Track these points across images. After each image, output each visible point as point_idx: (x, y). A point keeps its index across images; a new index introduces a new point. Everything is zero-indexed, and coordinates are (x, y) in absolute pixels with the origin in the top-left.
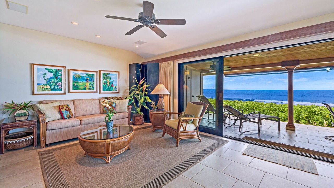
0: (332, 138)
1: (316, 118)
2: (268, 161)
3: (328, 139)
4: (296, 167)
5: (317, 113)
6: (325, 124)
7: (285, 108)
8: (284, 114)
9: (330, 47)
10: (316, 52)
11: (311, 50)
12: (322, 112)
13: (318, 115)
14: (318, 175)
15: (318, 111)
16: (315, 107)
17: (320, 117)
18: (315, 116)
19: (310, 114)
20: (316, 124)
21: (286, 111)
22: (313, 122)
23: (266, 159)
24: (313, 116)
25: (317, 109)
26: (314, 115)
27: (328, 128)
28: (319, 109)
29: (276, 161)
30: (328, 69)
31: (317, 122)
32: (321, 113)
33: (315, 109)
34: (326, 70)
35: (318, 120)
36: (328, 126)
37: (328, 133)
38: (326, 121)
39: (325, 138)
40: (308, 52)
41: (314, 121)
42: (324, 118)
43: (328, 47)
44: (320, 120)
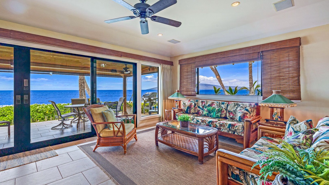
0: (56, 128)
1: (39, 116)
2: (14, 168)
3: (54, 129)
4: (41, 158)
5: (39, 111)
6: (45, 120)
7: (7, 111)
8: (6, 117)
9: (55, 57)
10: (45, 58)
11: (42, 55)
12: (44, 109)
13: (40, 112)
14: (58, 155)
15: (40, 109)
16: (37, 106)
17: (42, 114)
18: (38, 114)
19: (34, 113)
20: (39, 120)
21: (8, 114)
22: (36, 120)
23: (9, 167)
24: (36, 114)
25: (40, 107)
26: (37, 112)
27: (49, 121)
28: (41, 107)
29: (22, 163)
30: (51, 73)
31: (39, 119)
32: (42, 110)
33: (38, 107)
34: (49, 74)
35: (40, 117)
36: (48, 120)
37: (52, 125)
38: (47, 117)
39: (52, 129)
40: (40, 56)
41: (37, 118)
42: (45, 114)
43: (54, 57)
44: (42, 117)
